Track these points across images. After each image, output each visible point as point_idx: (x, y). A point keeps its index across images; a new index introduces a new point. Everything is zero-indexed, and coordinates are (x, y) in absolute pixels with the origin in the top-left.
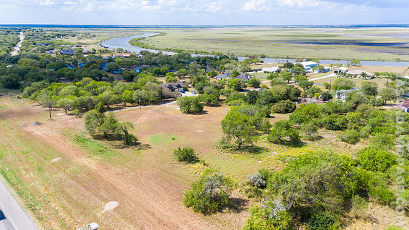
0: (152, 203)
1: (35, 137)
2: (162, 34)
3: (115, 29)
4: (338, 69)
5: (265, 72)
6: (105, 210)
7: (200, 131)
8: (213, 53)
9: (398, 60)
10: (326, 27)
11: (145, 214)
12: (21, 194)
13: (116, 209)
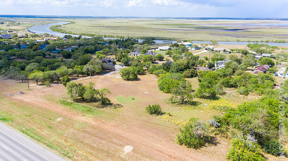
0: (155, 145)
1: (28, 104)
2: (72, 23)
3: (33, 19)
4: (206, 47)
5: (161, 50)
6: (126, 152)
7: (147, 92)
8: (118, 36)
9: (238, 41)
10: (184, 18)
11: (156, 152)
12: (51, 147)
13: (133, 151)
